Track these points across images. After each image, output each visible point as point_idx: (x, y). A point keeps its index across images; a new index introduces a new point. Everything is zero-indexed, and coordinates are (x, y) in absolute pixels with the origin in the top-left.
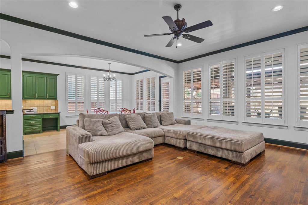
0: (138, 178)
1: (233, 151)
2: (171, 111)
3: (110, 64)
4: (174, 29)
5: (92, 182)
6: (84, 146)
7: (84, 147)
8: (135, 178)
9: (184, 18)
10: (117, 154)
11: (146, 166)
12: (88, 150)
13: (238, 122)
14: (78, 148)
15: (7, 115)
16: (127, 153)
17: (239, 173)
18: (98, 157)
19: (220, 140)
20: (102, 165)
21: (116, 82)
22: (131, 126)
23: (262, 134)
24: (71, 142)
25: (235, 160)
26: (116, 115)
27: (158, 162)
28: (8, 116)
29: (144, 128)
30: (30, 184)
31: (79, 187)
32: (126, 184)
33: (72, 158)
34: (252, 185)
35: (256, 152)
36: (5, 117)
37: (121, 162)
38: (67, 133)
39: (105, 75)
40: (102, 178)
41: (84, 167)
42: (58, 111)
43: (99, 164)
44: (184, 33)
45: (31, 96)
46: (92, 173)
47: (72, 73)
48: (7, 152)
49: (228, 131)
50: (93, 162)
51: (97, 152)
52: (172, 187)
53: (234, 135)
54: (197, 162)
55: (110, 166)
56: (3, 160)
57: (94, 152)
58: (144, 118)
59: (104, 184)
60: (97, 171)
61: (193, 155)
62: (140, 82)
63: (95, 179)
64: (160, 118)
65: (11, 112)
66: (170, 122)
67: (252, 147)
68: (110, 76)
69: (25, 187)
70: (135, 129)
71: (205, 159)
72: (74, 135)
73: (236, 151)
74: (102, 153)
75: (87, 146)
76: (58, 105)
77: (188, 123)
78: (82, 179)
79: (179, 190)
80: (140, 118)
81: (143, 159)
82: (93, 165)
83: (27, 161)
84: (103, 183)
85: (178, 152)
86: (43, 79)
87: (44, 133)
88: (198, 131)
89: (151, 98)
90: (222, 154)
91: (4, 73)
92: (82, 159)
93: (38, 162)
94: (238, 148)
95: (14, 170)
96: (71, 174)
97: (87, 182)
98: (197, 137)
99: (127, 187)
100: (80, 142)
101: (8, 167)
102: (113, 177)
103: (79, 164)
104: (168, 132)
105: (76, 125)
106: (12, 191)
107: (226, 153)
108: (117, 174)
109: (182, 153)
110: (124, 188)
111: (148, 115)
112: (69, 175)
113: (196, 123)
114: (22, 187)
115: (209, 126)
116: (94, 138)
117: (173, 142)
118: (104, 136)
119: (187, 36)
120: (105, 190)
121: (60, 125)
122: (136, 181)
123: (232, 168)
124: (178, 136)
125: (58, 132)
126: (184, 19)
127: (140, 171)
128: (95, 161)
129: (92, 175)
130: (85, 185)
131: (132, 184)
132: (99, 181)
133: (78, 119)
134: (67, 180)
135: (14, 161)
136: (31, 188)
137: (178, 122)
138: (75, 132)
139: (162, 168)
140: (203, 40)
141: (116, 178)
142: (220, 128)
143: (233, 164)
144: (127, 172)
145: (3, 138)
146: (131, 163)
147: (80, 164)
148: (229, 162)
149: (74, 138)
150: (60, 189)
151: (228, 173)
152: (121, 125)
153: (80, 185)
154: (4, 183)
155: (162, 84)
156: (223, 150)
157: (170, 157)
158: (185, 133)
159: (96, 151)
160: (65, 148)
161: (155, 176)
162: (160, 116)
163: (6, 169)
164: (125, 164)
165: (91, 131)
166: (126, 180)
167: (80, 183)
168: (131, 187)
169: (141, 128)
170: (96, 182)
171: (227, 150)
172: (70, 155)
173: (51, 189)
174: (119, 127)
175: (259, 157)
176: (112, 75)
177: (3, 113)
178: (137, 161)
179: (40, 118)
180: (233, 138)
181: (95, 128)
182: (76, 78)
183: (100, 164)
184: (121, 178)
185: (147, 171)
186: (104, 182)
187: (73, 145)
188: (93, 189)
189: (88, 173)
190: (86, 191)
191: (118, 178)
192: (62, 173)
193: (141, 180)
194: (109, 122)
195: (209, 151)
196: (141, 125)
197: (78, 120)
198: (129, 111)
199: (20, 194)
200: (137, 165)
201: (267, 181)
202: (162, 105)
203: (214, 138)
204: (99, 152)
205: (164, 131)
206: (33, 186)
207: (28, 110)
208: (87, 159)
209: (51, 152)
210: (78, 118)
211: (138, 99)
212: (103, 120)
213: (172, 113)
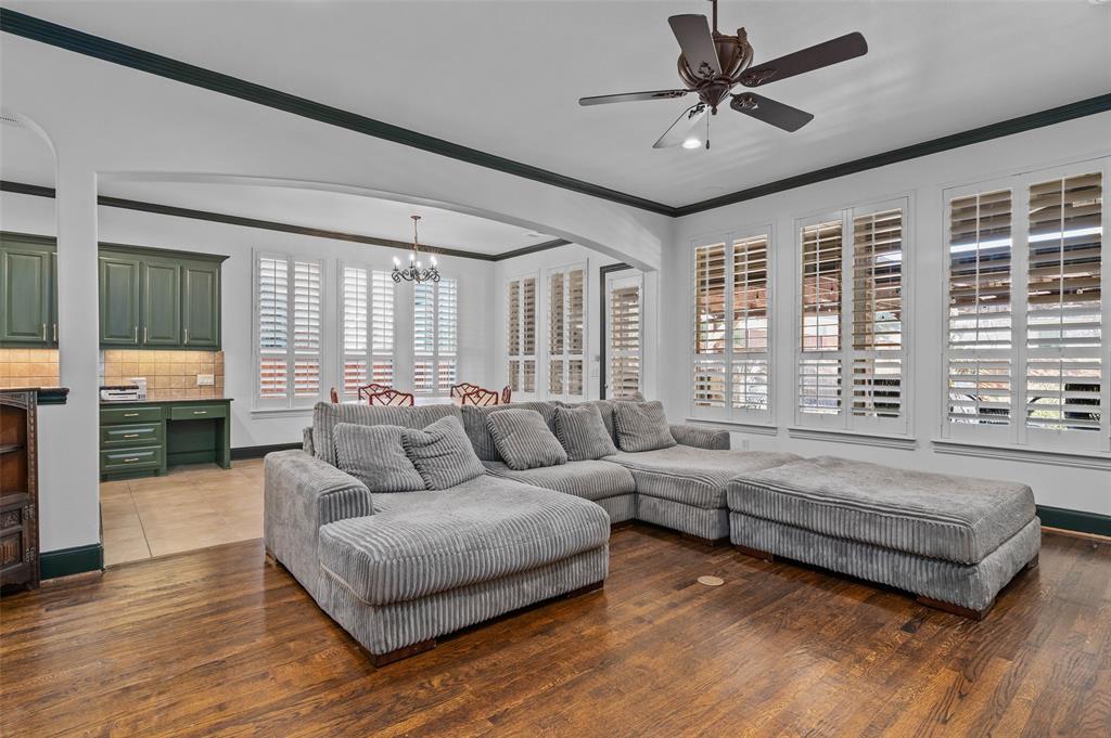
0: (564, 665)
1: (929, 559)
2: (650, 397)
3: (416, 218)
4: (706, 70)
5: (381, 682)
6: (347, 537)
7: (342, 537)
8: (548, 665)
9: (743, 29)
10: (476, 567)
11: (585, 613)
12: (362, 550)
13: (913, 441)
14: (316, 540)
15: (40, 408)
16: (514, 561)
17: (967, 651)
18: (405, 581)
19: (875, 514)
20: (418, 611)
21: (436, 288)
22: (511, 453)
23: (1029, 492)
24: (285, 515)
25: (937, 592)
26: (449, 410)
27: (629, 598)
28: (45, 413)
29: (557, 462)
30: (138, 687)
31: (332, 704)
32: (520, 690)
33: (292, 576)
34: (1037, 705)
35: (1014, 563)
36: (35, 417)
37: (491, 598)
38: (268, 477)
39: (398, 259)
40: (417, 663)
41: (345, 618)
42: (222, 394)
43: (408, 609)
44: (739, 89)
45: (126, 337)
46: (379, 642)
47: (274, 254)
48: (41, 551)
49: (889, 476)
50: (384, 600)
51: (401, 560)
52: (712, 708)
53: (922, 493)
54: (784, 600)
55: (450, 616)
56: (25, 584)
57: (388, 562)
58: (556, 423)
59: (432, 690)
60: (401, 636)
61: (756, 570)
62: (527, 288)
63: (391, 668)
64: (614, 423)
65: (57, 396)
66: (652, 440)
67: (1001, 544)
68: (419, 265)
69: (116, 697)
70: (526, 466)
71: (809, 587)
72: (300, 487)
73: (941, 560)
74: (418, 564)
75: (358, 536)
76: (223, 370)
77: (721, 442)
78: (341, 669)
79: (744, 721)
80: (541, 423)
81: (569, 587)
82: (383, 612)
83: (118, 588)
84: (427, 685)
85: (697, 556)
86: (171, 271)
87: (175, 477)
88: (774, 474)
89: (566, 347)
90: (880, 569)
91: (27, 252)
92: (337, 583)
93: (159, 590)
94: (952, 547)
95: (68, 625)
96: (292, 645)
97: (363, 680)
98: (772, 501)
99: (527, 706)
100: (324, 517)
101: (47, 610)
102: (465, 660)
103: (321, 602)
104: (653, 476)
105: (299, 446)
106: (66, 718)
107: (899, 566)
108: (476, 647)
109: (714, 561)
110: (515, 710)
111: (569, 411)
112: (288, 649)
113: (745, 443)
114: (105, 699)
115: (807, 457)
116: (378, 500)
117: (674, 516)
118: (410, 490)
119: (747, 99)
120: (440, 720)
121: (232, 447)
122: (560, 682)
123: (930, 628)
124: (694, 495)
125: (226, 472)
126: (742, 32)
127: (564, 635)
128: (394, 595)
129: (382, 651)
130: (355, 695)
131: (545, 694)
132: (409, 677)
133: (311, 425)
134: (280, 669)
135: (66, 586)
136: (143, 705)
137: (682, 439)
138: (305, 478)
139: (650, 622)
140: (807, 118)
141: (476, 664)
142: (852, 463)
143: (929, 612)
144: (513, 640)
145: (27, 496)
146: (528, 602)
147: (327, 605)
148: (909, 603)
149: (300, 502)
150: (256, 709)
151: (920, 649)
152: (472, 450)
153: (334, 696)
154: (35, 680)
155: (609, 296)
156: (886, 553)
157: (671, 577)
158: (721, 484)
159: (398, 554)
160: (259, 533)
161: (627, 661)
162: (614, 414)
163: (37, 618)
164: (505, 608)
165: (363, 473)
166: (516, 675)
167: (332, 683)
168: (542, 705)
169: (545, 462)
170: (397, 680)
171: (904, 553)
172: (280, 564)
173: (221, 707)
174: (464, 458)
175: (1024, 583)
176: (426, 261)
177: (25, 402)
178: (549, 592)
179: (160, 418)
180: (927, 506)
181: (378, 462)
182: (291, 273)
183: (411, 608)
184: (495, 664)
185: (591, 638)
186: (430, 682)
187: (295, 525)
188: (390, 711)
189: (365, 644)
190: (363, 722)
191: (483, 664)
192: (259, 641)
193: (577, 675)
194: (427, 438)
195: (826, 556)
196: (547, 452)
197: (311, 430)
198: (489, 396)
199: (99, 728)
200: (546, 608)
201: (1096, 688)
202: (609, 372)
203: (846, 506)
204: (407, 559)
205: (633, 475)
206: (147, 697)
207: (115, 388)
208: (361, 586)
209: (207, 550)
210: (309, 422)
211: (517, 350)
212: (407, 431)
213: (658, 405)
